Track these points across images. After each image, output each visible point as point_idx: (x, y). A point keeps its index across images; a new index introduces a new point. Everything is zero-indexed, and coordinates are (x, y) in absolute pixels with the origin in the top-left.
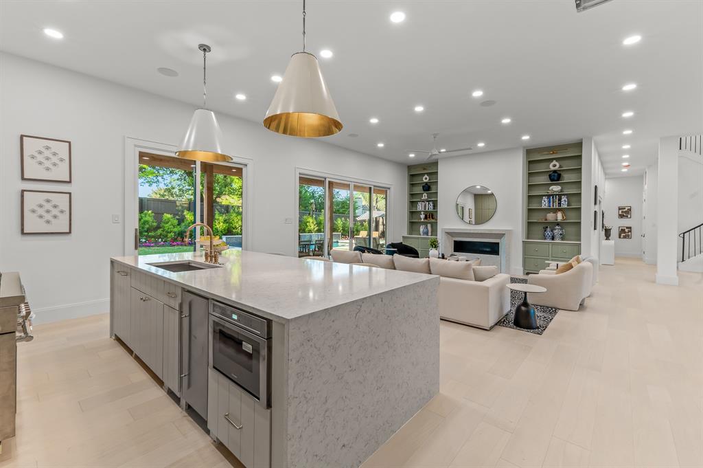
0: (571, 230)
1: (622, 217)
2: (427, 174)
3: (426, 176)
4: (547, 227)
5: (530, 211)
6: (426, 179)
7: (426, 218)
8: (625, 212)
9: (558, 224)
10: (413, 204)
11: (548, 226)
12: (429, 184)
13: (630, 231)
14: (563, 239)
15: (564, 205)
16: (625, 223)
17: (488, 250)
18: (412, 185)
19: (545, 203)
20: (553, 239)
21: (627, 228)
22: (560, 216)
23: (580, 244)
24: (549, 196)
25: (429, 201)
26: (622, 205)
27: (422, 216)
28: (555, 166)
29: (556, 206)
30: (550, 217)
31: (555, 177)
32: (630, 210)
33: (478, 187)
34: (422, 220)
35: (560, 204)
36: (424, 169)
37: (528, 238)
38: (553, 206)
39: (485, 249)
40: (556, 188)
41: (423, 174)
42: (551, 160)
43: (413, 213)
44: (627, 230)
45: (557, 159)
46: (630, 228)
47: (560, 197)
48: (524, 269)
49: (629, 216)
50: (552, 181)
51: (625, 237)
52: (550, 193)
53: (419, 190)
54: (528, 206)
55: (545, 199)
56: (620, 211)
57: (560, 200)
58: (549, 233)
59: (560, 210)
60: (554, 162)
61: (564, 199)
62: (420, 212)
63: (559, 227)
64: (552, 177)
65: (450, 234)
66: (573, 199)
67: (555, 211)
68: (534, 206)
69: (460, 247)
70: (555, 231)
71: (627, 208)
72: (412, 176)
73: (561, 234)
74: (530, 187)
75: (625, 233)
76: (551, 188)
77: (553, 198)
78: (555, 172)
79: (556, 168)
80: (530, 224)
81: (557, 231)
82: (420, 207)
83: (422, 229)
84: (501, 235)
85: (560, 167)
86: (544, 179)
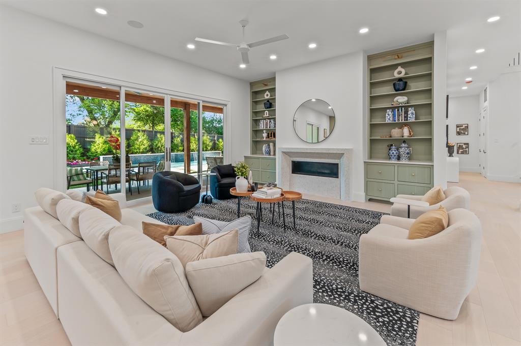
0: (420, 148)
1: (459, 134)
2: (267, 90)
3: (267, 93)
4: (392, 145)
5: (373, 126)
6: (267, 96)
7: (268, 137)
8: (463, 129)
9: (404, 142)
10: (256, 122)
11: (392, 143)
12: (270, 101)
13: (468, 147)
14: (410, 159)
15: (412, 118)
16: (462, 139)
17: (326, 171)
18: (255, 103)
19: (389, 117)
20: (399, 158)
21: (465, 144)
22: (406, 131)
23: (433, 165)
24: (393, 109)
25: (270, 119)
26: (459, 123)
27: (265, 135)
28: (400, 73)
29: (402, 120)
30: (396, 133)
31: (401, 85)
32: (467, 127)
33: (314, 100)
34: (265, 139)
35: (406, 117)
36: (266, 85)
37: (371, 158)
38: (399, 120)
39: (323, 171)
40: (401, 99)
41: (264, 91)
42: (395, 67)
43: (256, 132)
44: (464, 146)
45: (403, 65)
46: (468, 144)
47: (406, 108)
48: (367, 194)
49: (466, 133)
50: (396, 91)
51: (462, 153)
52: (395, 105)
53: (261, 107)
54: (371, 121)
55: (389, 112)
56: (458, 129)
57: (406, 112)
58: (394, 151)
59: (406, 125)
60: (400, 69)
61: (411, 111)
62: (263, 130)
63: (406, 145)
64: (397, 87)
65: (286, 153)
66: (423, 111)
67: (401, 126)
68: (377, 121)
69: (298, 168)
70: (402, 150)
71: (464, 126)
72: (255, 94)
73: (408, 153)
74: (373, 99)
75: (463, 149)
76: (396, 99)
77: (398, 110)
78: (400, 80)
79: (402, 75)
80: (372, 142)
81: (403, 150)
82: (262, 126)
83: (264, 147)
84: (340, 155)
85: (406, 74)
86: (388, 90)
